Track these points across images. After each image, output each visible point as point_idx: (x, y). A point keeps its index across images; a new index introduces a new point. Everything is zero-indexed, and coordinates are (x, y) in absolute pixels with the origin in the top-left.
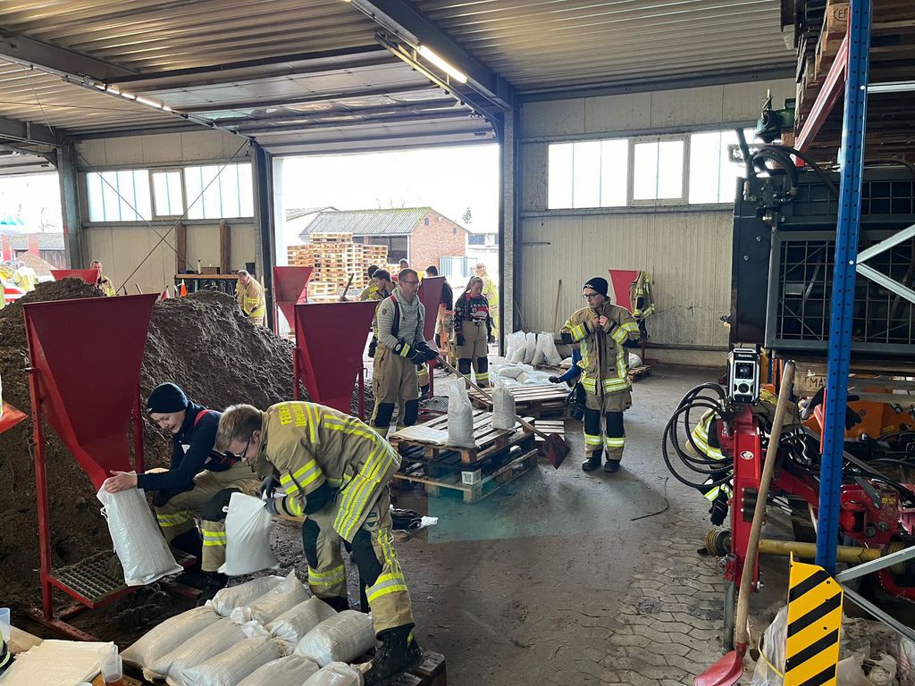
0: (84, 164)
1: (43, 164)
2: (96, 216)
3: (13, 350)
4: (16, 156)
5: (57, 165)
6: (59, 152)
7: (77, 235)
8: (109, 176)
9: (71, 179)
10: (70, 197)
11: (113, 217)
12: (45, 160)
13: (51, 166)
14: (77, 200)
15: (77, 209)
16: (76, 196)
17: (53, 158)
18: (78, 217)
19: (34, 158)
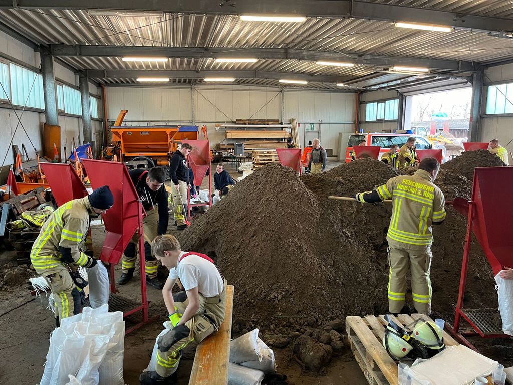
0: (488, 81)
1: (465, 83)
2: (490, 110)
3: (450, 187)
4: (451, 80)
5: (472, 84)
6: (475, 75)
7: (477, 122)
8: (502, 87)
9: (479, 90)
10: (477, 101)
11: (500, 111)
12: (466, 80)
13: (469, 84)
14: (481, 101)
15: (480, 107)
16: (480, 100)
17: (471, 79)
18: (479, 112)
19: (461, 80)
